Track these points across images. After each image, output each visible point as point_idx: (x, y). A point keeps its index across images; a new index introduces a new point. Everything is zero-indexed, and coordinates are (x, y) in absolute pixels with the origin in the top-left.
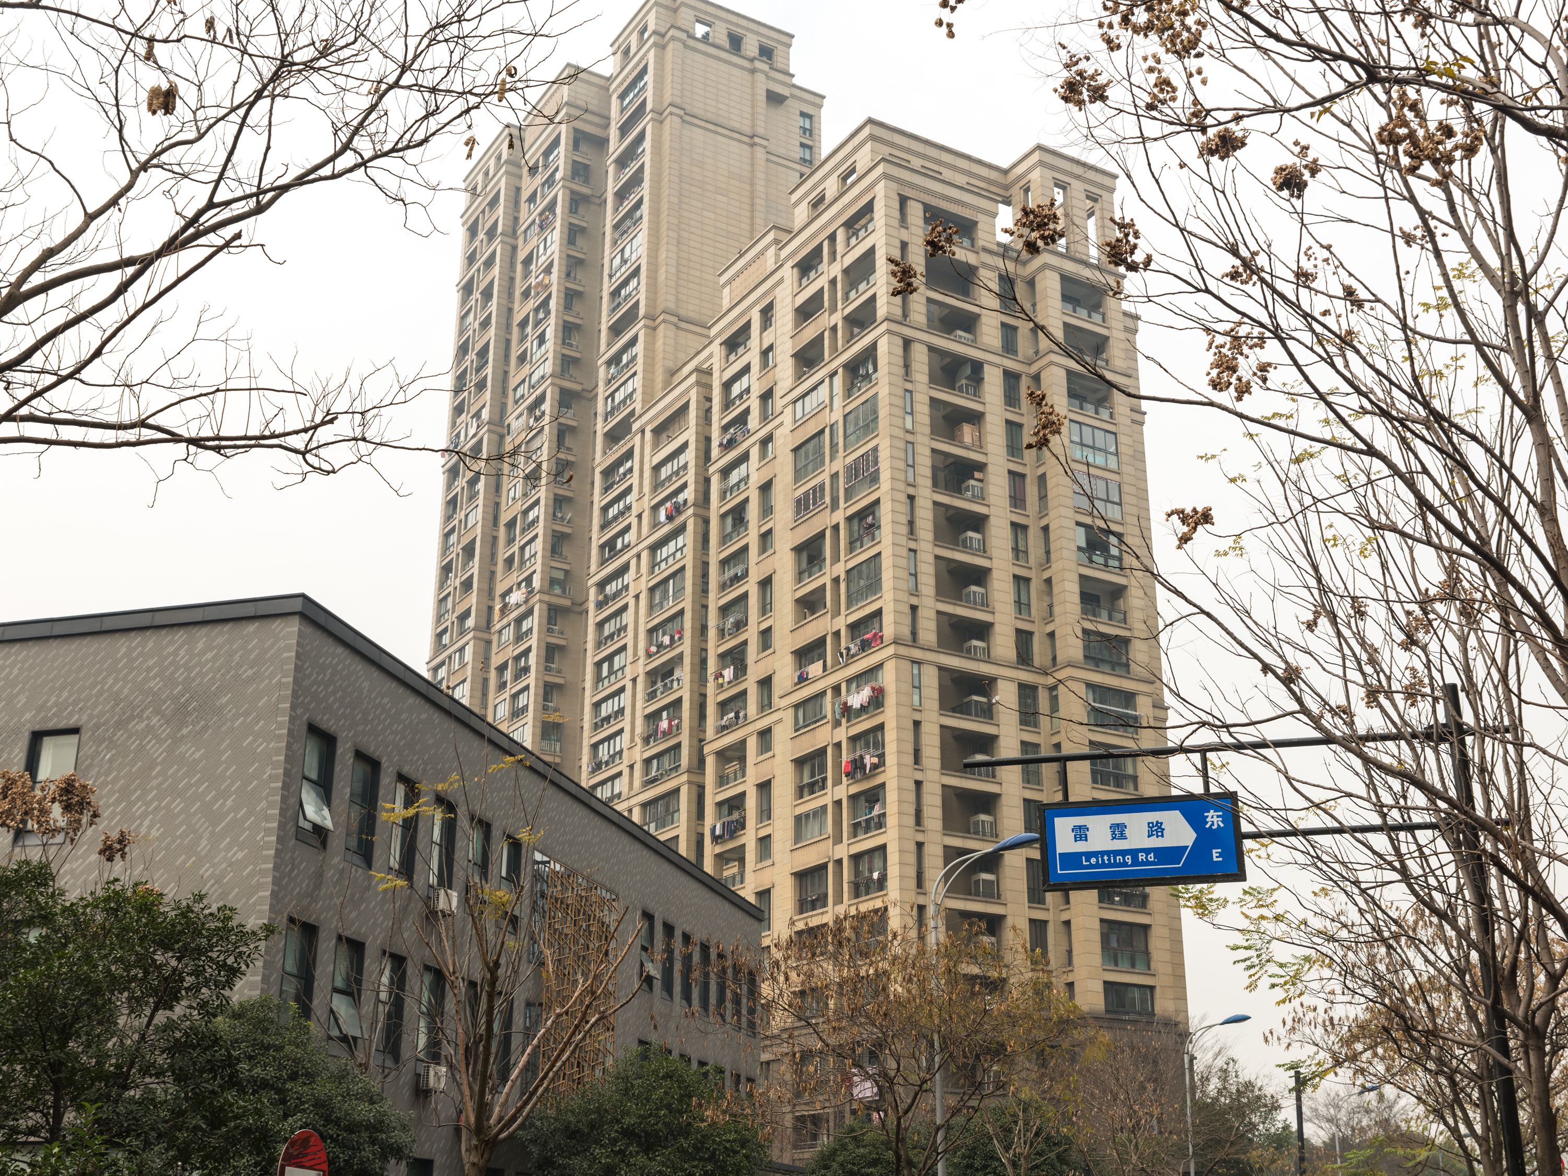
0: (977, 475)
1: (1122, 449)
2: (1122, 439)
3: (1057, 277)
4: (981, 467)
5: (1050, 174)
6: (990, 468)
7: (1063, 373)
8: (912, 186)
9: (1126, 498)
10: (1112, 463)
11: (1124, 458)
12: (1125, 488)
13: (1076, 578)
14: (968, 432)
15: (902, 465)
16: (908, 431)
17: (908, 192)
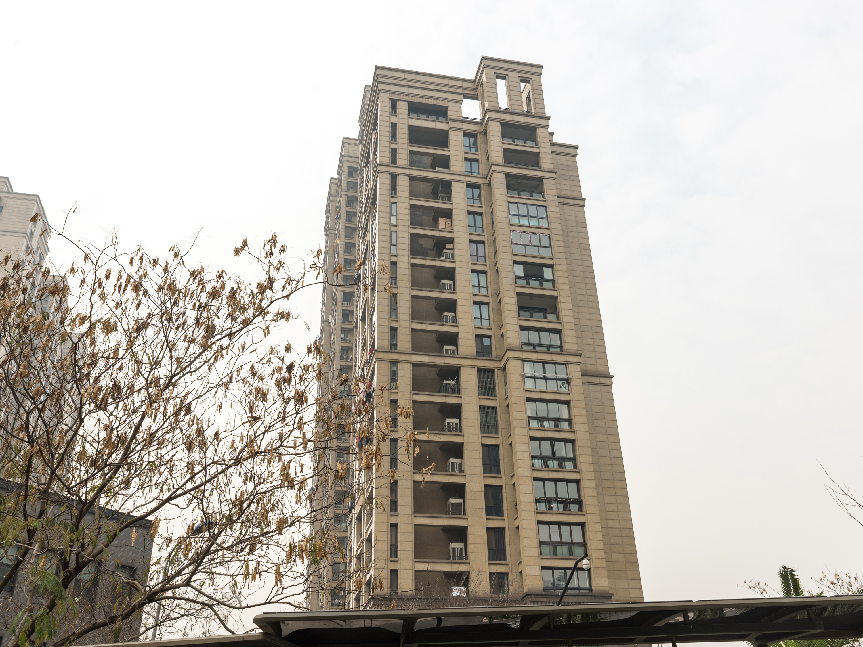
0: (448, 246)
1: (550, 214)
2: (549, 208)
3: (498, 124)
4: (451, 241)
5: (492, 71)
6: (456, 240)
7: (503, 176)
8: (399, 93)
9: (553, 243)
10: (544, 223)
11: (551, 220)
12: (553, 237)
13: (514, 295)
14: (442, 223)
15: (387, 245)
16: (392, 225)
17: (396, 97)
